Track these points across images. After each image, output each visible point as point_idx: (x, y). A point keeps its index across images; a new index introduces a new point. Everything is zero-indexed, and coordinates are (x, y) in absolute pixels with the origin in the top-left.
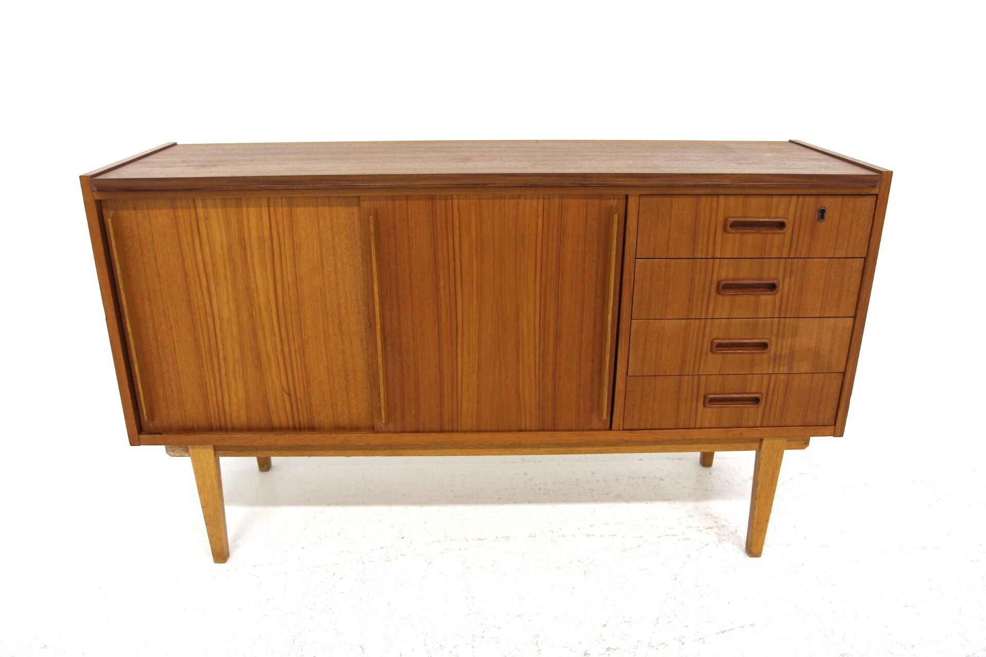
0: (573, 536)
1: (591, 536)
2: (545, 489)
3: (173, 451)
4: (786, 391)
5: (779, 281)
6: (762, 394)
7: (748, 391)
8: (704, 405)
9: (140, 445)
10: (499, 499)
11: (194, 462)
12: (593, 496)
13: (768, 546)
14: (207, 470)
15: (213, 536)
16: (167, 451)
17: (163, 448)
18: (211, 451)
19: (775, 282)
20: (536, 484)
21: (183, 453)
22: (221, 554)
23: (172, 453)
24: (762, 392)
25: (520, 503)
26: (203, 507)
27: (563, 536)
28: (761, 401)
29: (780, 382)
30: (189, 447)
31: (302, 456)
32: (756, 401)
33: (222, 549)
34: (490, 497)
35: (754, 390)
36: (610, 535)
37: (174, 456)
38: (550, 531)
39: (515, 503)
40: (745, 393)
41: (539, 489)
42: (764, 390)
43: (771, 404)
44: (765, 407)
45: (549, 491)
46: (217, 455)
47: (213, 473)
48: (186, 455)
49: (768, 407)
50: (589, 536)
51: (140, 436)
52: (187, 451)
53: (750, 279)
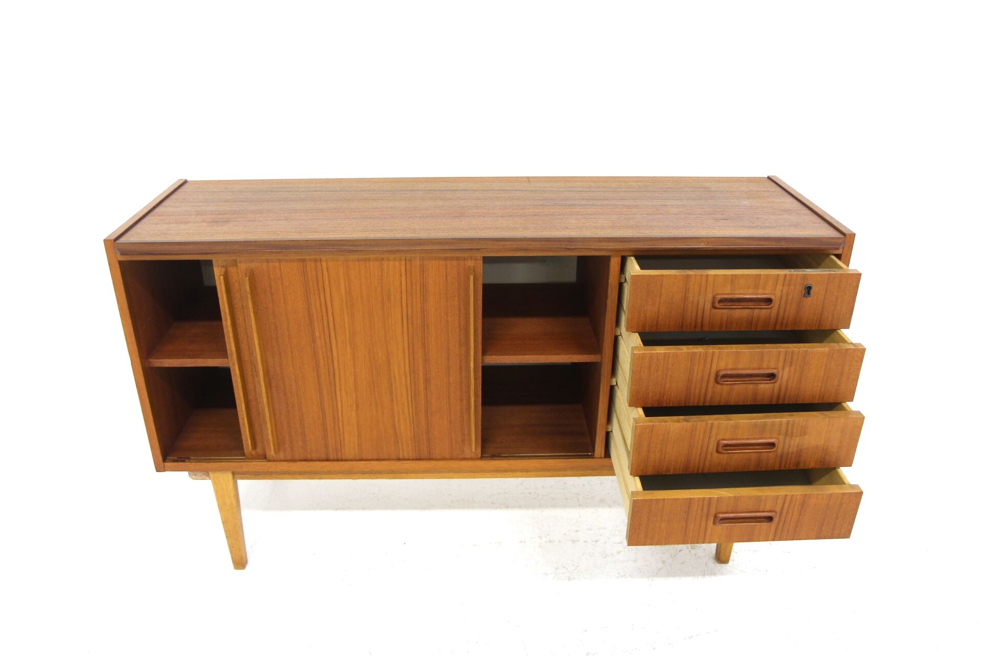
0: (560, 541)
1: (576, 542)
2: (535, 493)
3: (195, 475)
4: (801, 509)
5: (779, 371)
6: (776, 512)
7: (761, 509)
8: (714, 523)
9: (165, 471)
10: (492, 503)
11: (215, 484)
12: (578, 500)
13: (736, 552)
14: (227, 491)
15: (233, 547)
16: (189, 474)
17: (187, 473)
18: (230, 475)
19: (774, 371)
20: (526, 488)
21: (204, 477)
22: (240, 562)
23: (194, 477)
24: (776, 510)
25: (512, 508)
26: (223, 523)
27: (550, 542)
28: (774, 519)
29: (796, 501)
30: (210, 473)
31: (313, 479)
32: (770, 519)
33: (242, 558)
34: (484, 502)
35: (768, 508)
36: (593, 541)
37: (196, 479)
38: (539, 537)
39: (507, 507)
40: (759, 512)
41: (530, 493)
42: (778, 509)
43: (785, 521)
44: (778, 524)
45: (538, 495)
46: (235, 479)
47: (232, 494)
48: (207, 478)
49: (781, 523)
50: (573, 541)
51: (166, 464)
52: (208, 475)
53: (749, 369)
